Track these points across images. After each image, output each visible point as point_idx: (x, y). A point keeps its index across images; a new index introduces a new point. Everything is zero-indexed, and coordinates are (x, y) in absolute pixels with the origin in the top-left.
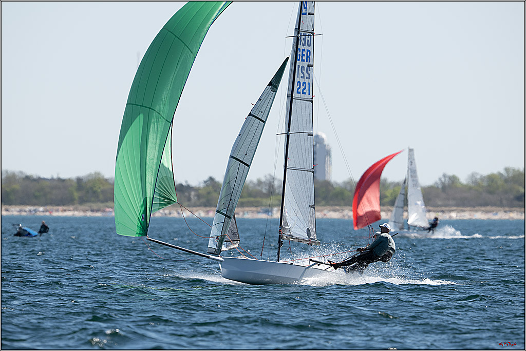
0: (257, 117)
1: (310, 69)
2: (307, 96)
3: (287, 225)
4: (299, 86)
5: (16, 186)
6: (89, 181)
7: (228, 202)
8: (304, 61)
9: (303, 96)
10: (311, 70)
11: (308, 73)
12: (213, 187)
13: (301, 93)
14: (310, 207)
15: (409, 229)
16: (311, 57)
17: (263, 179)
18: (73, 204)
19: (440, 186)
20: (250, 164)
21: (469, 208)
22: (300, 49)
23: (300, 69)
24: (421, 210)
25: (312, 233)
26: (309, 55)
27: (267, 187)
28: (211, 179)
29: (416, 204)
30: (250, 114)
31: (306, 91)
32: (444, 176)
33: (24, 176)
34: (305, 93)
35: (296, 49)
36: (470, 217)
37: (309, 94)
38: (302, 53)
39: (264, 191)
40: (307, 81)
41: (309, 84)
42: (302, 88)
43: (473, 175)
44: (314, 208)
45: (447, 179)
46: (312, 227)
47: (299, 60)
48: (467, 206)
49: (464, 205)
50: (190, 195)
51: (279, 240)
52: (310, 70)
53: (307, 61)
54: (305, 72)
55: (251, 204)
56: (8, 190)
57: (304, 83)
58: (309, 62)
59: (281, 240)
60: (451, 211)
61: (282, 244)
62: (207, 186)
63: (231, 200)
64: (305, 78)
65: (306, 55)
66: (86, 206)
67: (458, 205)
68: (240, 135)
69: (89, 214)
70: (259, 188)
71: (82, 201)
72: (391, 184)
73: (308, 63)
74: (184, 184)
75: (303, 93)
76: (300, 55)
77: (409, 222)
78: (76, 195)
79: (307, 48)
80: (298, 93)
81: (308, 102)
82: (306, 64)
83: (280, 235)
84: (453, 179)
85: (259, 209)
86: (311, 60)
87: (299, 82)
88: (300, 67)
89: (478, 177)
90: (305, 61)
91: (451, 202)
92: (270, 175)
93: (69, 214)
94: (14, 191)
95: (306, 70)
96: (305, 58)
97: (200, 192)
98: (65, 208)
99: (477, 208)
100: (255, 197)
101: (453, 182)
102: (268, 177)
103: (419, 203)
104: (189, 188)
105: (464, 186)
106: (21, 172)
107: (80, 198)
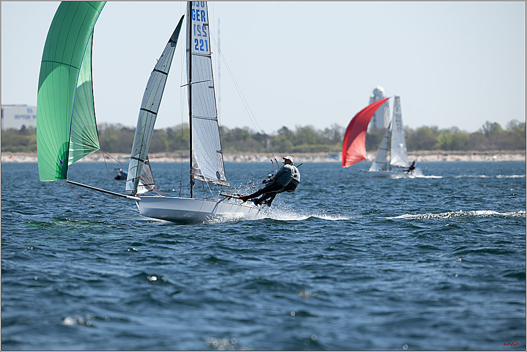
0: (161, 71)
1: (205, 27)
2: (205, 52)
3: (197, 167)
4: (196, 43)
5: (115, 137)
6: (178, 131)
7: (140, 148)
8: (199, 20)
9: (201, 52)
10: (207, 28)
11: (204, 32)
12: (286, 135)
13: (199, 49)
14: (217, 152)
15: (391, 169)
16: (206, 17)
17: (330, 128)
18: (165, 151)
19: (483, 133)
20: (157, 112)
21: (509, 151)
22: (194, 10)
23: (196, 27)
24: (402, 152)
25: (221, 176)
26: (204, 15)
27: (333, 135)
28: (285, 128)
29: (399, 146)
30: (154, 70)
31: (204, 47)
32: (487, 123)
33: (121, 127)
34: (203, 50)
35: (191, 11)
36: (511, 159)
37: (207, 51)
38: (197, 13)
39: (331, 138)
40: (204, 39)
41: (206, 41)
42: (200, 45)
43: (512, 123)
44: (222, 153)
45: (490, 126)
46: (221, 170)
47: (194, 19)
48: (507, 150)
49: (505, 149)
50: (266, 142)
51: (191, 180)
52: (205, 29)
53: (202, 21)
54: (201, 30)
55: (320, 150)
56: (108, 139)
57: (201, 40)
58: (205, 21)
59: (193, 180)
60: (493, 154)
61: (194, 183)
62: (282, 134)
63: (142, 145)
64: (202, 36)
65: (200, 15)
66: (176, 153)
67: (500, 149)
68: (147, 89)
69: (179, 160)
70: (326, 136)
71: (173, 149)
72: (441, 131)
73: (203, 22)
74: (261, 133)
75: (201, 50)
76: (194, 15)
77: (391, 163)
78: (167, 143)
79: (201, 8)
80: (196, 49)
81: (207, 58)
82: (201, 24)
83: (191, 176)
84: (495, 126)
85: (327, 154)
86: (206, 20)
87: (196, 40)
88: (196, 26)
89: (517, 124)
90: (201, 20)
91: (493, 146)
92: (336, 125)
93: (162, 160)
94: (112, 141)
95: (201, 29)
96: (200, 17)
97: (276, 139)
98: (157, 155)
99: (516, 151)
100: (324, 143)
101: (495, 129)
102: (334, 126)
103: (402, 145)
104: (265, 136)
105: (505, 132)
106: (119, 124)
107: (171, 146)
